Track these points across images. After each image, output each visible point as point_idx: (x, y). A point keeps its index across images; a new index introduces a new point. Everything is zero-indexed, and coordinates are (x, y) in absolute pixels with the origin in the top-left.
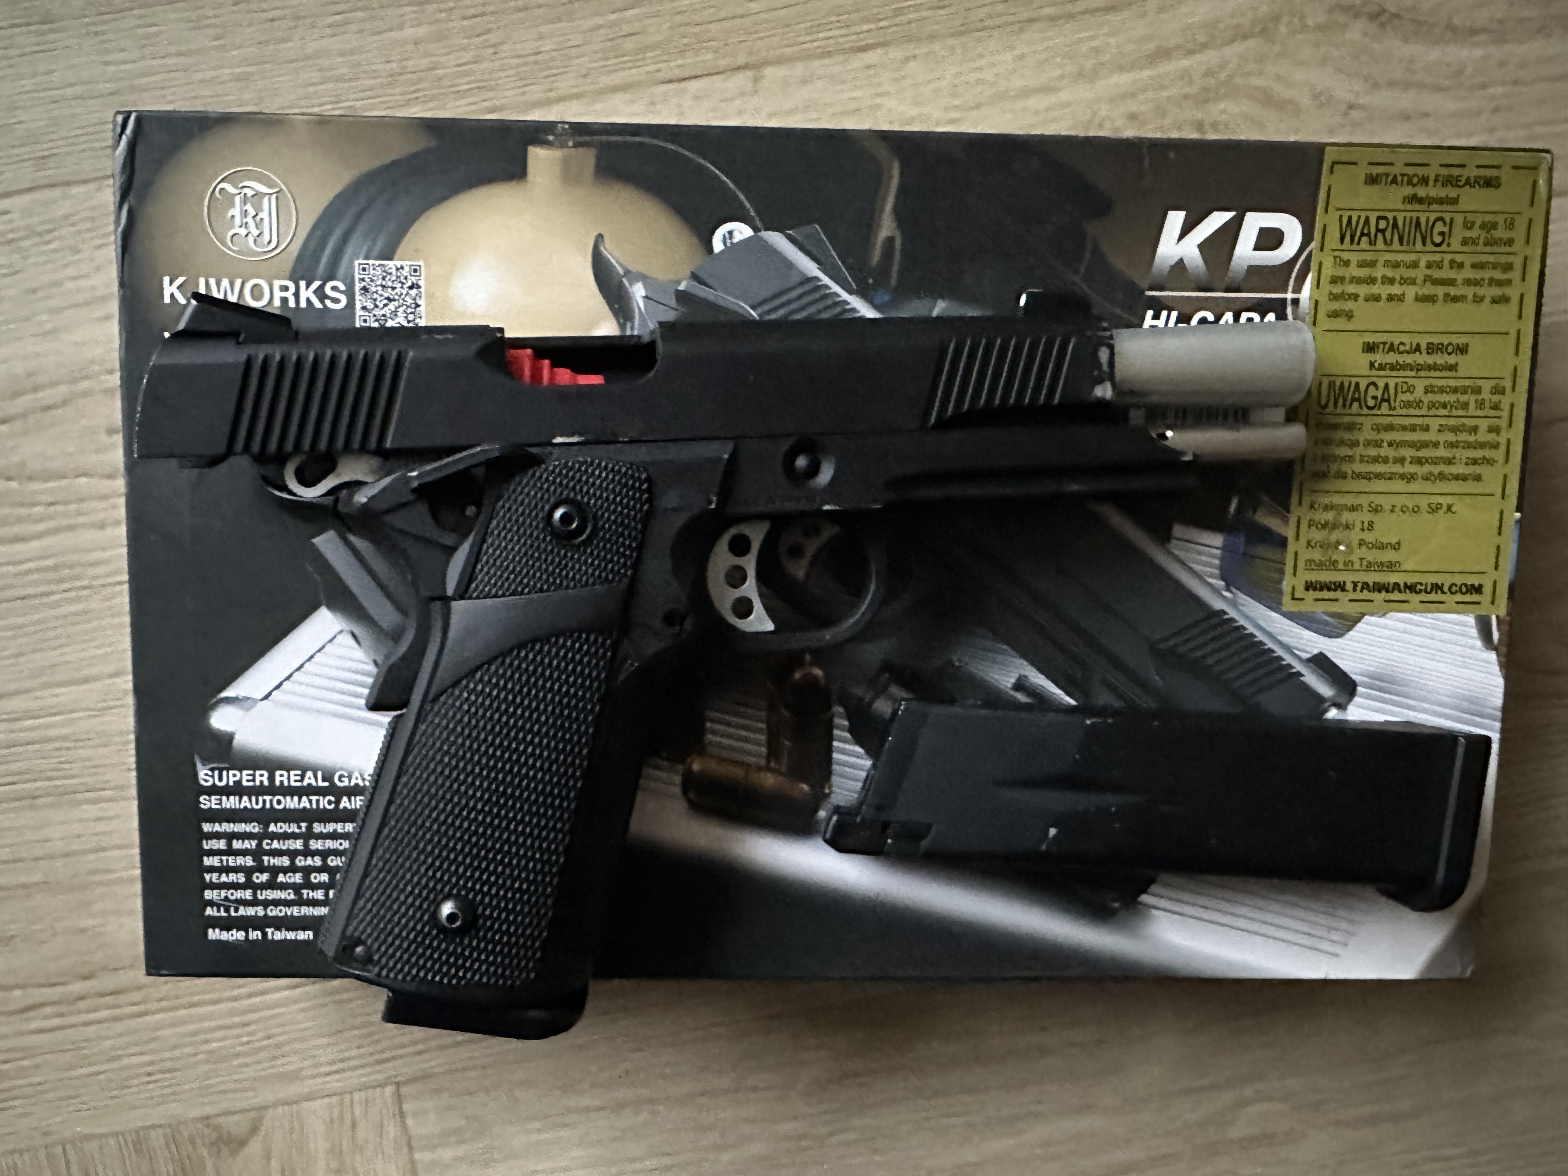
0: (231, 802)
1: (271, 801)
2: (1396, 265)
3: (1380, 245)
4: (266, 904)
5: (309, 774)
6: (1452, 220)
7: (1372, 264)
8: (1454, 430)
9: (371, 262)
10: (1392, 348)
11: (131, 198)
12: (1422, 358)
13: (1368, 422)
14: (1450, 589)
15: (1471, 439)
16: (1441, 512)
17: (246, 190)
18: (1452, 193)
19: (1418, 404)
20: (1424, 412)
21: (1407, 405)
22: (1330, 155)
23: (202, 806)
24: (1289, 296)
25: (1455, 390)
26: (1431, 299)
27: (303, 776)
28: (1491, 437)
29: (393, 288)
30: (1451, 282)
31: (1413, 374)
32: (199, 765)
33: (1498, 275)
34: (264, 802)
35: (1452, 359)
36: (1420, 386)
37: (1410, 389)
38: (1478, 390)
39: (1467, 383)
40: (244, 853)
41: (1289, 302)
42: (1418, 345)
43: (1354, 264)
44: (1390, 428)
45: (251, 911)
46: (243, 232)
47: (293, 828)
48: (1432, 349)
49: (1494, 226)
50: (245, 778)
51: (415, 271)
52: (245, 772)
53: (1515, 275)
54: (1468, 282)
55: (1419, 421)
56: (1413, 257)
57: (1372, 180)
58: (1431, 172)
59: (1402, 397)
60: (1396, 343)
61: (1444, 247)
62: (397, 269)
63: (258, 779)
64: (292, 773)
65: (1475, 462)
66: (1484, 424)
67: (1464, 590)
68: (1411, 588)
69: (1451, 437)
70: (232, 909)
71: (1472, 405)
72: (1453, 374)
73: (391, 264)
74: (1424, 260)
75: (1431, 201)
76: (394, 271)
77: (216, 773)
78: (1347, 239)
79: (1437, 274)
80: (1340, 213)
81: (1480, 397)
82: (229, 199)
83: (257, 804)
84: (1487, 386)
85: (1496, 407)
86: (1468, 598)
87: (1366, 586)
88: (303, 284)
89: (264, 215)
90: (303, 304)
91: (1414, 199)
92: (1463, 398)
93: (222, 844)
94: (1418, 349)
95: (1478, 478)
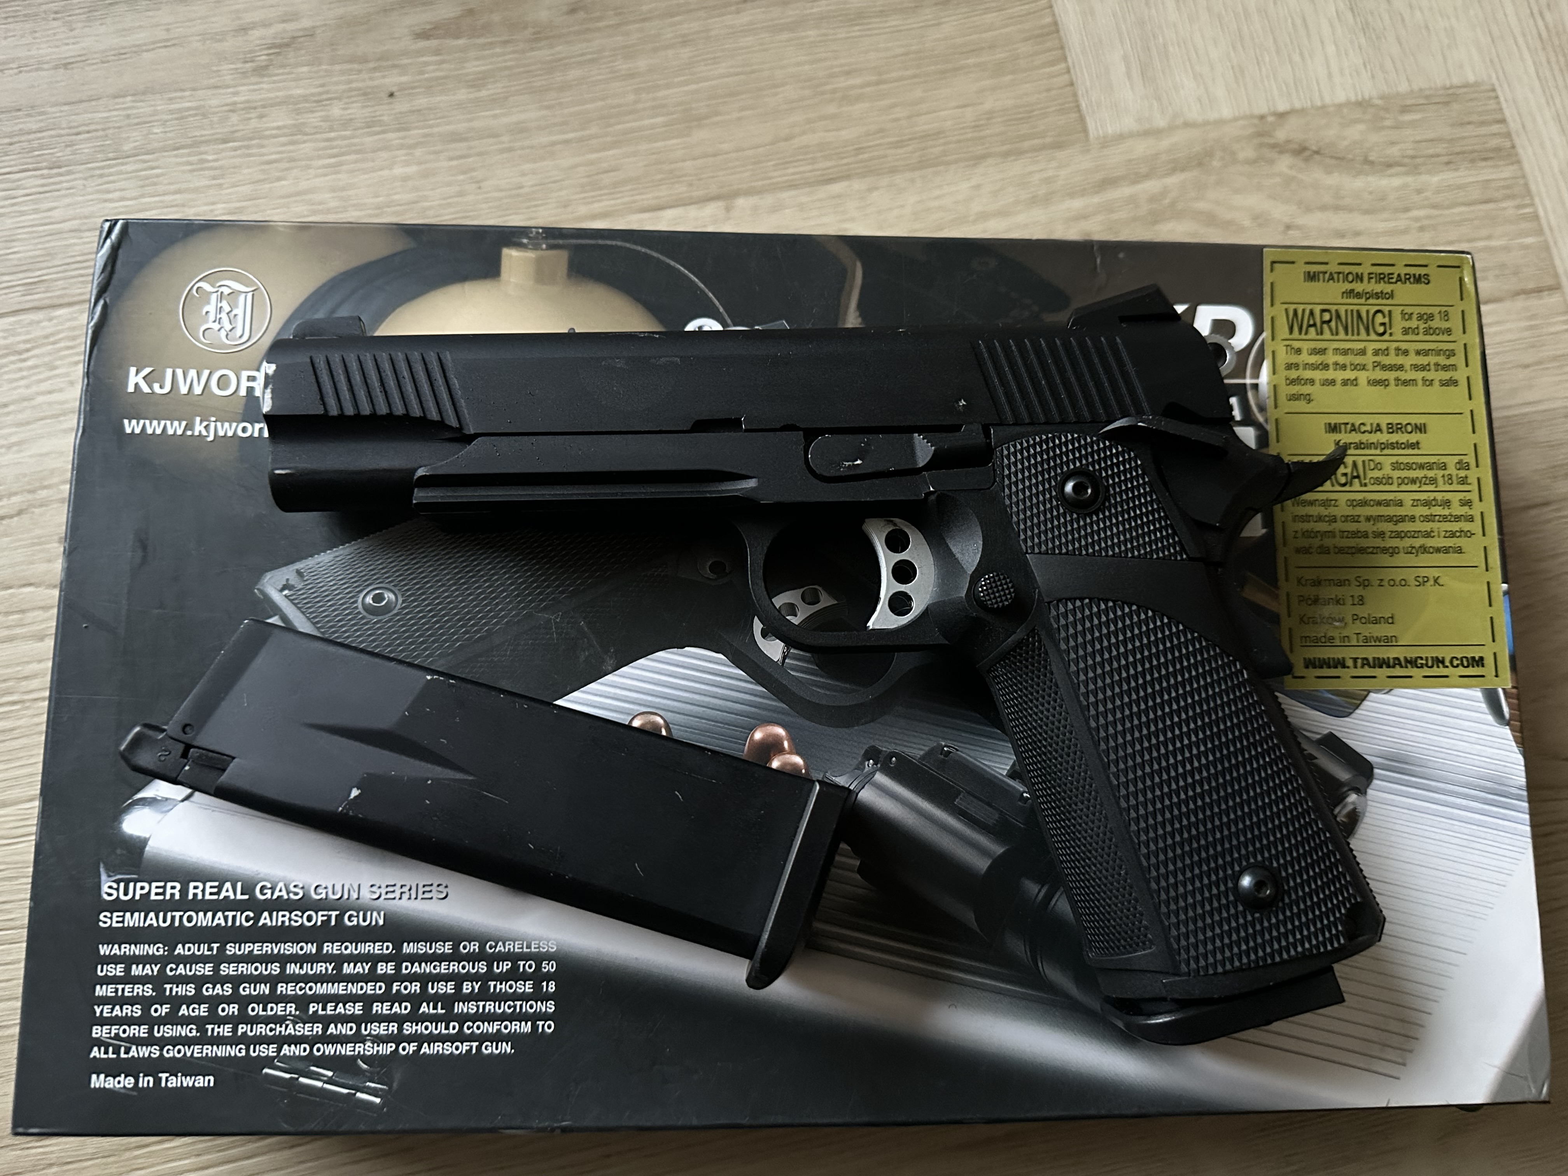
0: (133, 920)
1: (181, 917)
2: (1345, 352)
3: (1327, 335)
4: (162, 1042)
5: (228, 885)
6: (1390, 312)
7: (1322, 351)
8: (1427, 503)
10: (1354, 429)
11: (107, 297)
12: (1384, 437)
13: (1343, 498)
14: (1451, 662)
15: (1446, 512)
16: (1428, 584)
17: (222, 289)
18: (1388, 288)
19: (1389, 480)
20: (1394, 488)
21: (1378, 481)
22: (1268, 257)
23: (101, 924)
24: (1248, 381)
25: (1421, 467)
26: (1384, 383)
27: (220, 888)
28: (1464, 510)
30: (1400, 368)
31: (1378, 452)
32: (104, 877)
33: (1442, 360)
34: (173, 918)
35: (1413, 438)
36: (1387, 461)
37: (1379, 466)
38: (1444, 467)
39: (1433, 459)
40: (142, 980)
41: (1248, 387)
42: (1378, 425)
43: (1305, 352)
44: (1364, 503)
45: (144, 1052)
46: (216, 326)
47: (204, 950)
48: (1393, 428)
49: (1431, 317)
50: (154, 891)
52: (154, 884)
53: (1459, 360)
54: (1416, 367)
55: (1391, 496)
56: (1360, 346)
57: (1311, 277)
58: (1365, 269)
59: (1371, 474)
60: (1357, 424)
61: (1386, 337)
63: (169, 891)
64: (208, 884)
65: (1453, 535)
66: (1455, 498)
67: (1465, 664)
68: (1412, 662)
69: (1425, 511)
70: (123, 1049)
71: (1440, 481)
72: (1416, 451)
74: (1371, 347)
75: (1370, 295)
77: (122, 885)
78: (1296, 329)
79: (1386, 361)
80: (1286, 306)
81: (1446, 472)
82: (205, 297)
83: (164, 921)
84: (1451, 461)
85: (1464, 481)
86: (1471, 671)
87: (1366, 662)
89: (239, 311)
91: (1350, 293)
92: (1431, 474)
93: (118, 970)
94: (1379, 429)
95: (1459, 550)
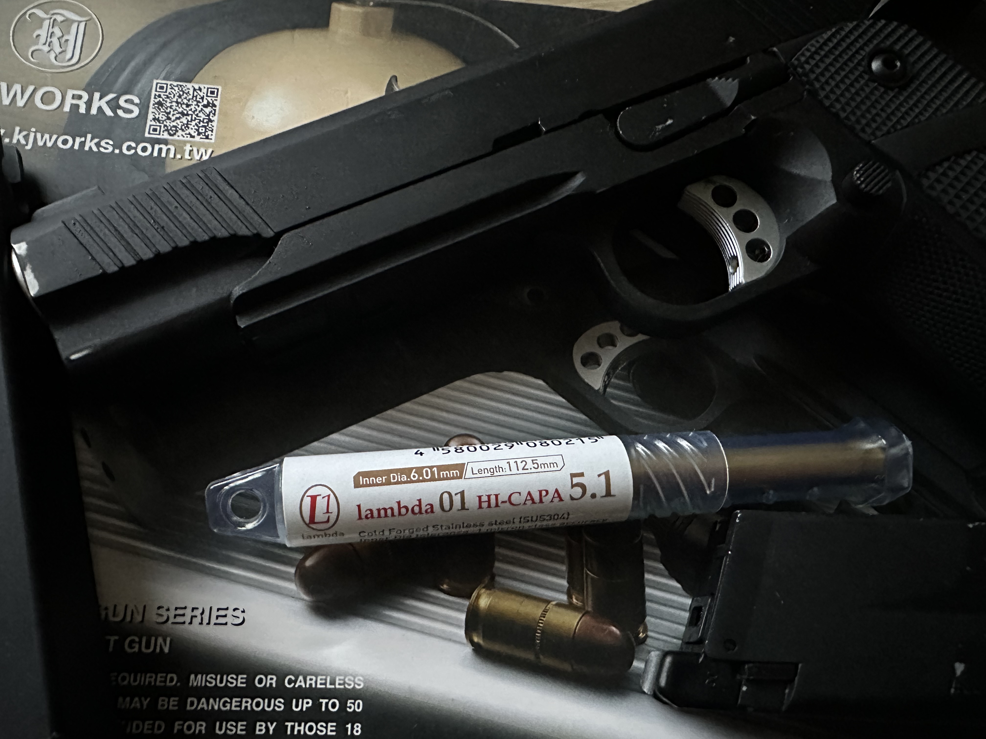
9: (169, 83)
29: (188, 106)
51: (212, 93)
62: (195, 90)
73: (189, 85)
76: (191, 92)
88: (97, 95)
90: (94, 111)
